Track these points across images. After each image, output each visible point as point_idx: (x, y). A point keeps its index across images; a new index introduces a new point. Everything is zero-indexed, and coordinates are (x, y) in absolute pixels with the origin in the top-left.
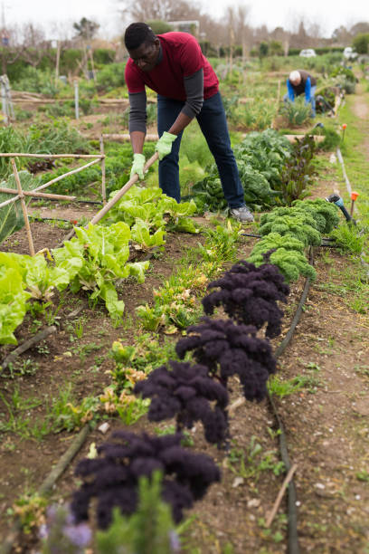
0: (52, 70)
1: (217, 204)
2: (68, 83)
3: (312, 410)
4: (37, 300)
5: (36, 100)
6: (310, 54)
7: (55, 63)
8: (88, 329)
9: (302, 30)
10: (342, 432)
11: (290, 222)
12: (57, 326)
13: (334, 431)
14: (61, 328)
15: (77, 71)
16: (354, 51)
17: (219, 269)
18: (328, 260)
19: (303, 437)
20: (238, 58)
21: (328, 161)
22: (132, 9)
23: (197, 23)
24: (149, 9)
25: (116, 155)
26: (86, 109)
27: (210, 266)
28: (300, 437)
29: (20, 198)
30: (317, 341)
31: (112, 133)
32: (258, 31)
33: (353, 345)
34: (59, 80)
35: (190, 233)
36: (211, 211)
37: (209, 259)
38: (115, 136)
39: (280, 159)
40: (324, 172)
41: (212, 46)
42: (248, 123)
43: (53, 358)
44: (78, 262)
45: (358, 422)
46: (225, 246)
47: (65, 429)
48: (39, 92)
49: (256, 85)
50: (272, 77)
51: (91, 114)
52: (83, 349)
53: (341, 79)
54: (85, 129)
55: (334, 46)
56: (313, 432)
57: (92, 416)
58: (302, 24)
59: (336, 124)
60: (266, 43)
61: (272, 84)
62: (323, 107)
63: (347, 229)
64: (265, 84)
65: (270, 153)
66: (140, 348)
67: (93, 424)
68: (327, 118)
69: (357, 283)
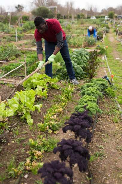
0: (8, 23)
1: (65, 77)
2: (13, 28)
3: (102, 167)
4: (2, 122)
5: (3, 34)
6: (93, 18)
7: (9, 21)
8: (20, 131)
9: (91, 10)
10: (113, 176)
11: (92, 90)
12: (9, 130)
13: (110, 176)
14: (10, 131)
15: (16, 24)
16: (108, 17)
17: (66, 105)
18: (104, 100)
19: (99, 179)
20: (70, 19)
21: (102, 59)
22: (35, 2)
23: (56, 7)
24: (40, 2)
25: (30, 57)
26: (19, 38)
27: (63, 104)
28: (98, 179)
30: (102, 135)
31: (28, 48)
33: (115, 137)
34: (10, 27)
35: (56, 89)
36: (63, 80)
37: (63, 101)
38: (29, 49)
39: (86, 59)
40: (100, 63)
41: (61, 15)
42: (74, 45)
43: (8, 144)
44: (17, 106)
45: (118, 172)
46: (68, 95)
47: (12, 177)
48: (4, 31)
49: (77, 29)
50: (82, 26)
51: (21, 40)
52: (19, 140)
53: (105, 28)
54: (19, 46)
55: (102, 15)
56: (103, 177)
57: (22, 172)
58: (91, 8)
59: (104, 45)
60: (79, 14)
61: (82, 29)
62: (99, 38)
63: (110, 88)
64: (79, 29)
65: (83, 58)
66: (39, 141)
67: (22, 176)
68: (100, 42)
69: (115, 110)
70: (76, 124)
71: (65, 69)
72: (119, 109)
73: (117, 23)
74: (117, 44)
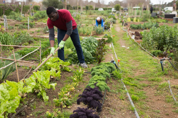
0: (20, 12)
1: (76, 62)
2: (25, 16)
4: (21, 97)
5: (14, 22)
6: (101, 10)
8: (37, 106)
9: (99, 2)
11: (101, 71)
14: (28, 106)
15: (27, 12)
16: (115, 9)
17: (78, 85)
18: (111, 81)
20: (79, 10)
21: (109, 46)
25: (43, 43)
26: (31, 26)
27: (75, 84)
29: (15, 62)
30: (110, 110)
31: (41, 35)
32: (85, 1)
33: (121, 111)
34: (22, 15)
35: (68, 71)
36: (74, 64)
37: (75, 81)
38: (41, 36)
39: (95, 46)
40: (108, 50)
41: (71, 6)
42: (84, 33)
43: (27, 116)
44: (34, 84)
46: (79, 77)
48: (15, 19)
49: (85, 19)
50: (90, 17)
51: (33, 28)
52: (36, 113)
53: (112, 19)
54: (31, 33)
55: (109, 7)
59: (111, 34)
60: (88, 6)
61: (90, 19)
62: (107, 28)
63: (117, 71)
64: (88, 19)
65: (92, 45)
66: (55, 113)
68: (108, 32)
69: (121, 90)
70: (88, 96)
71: (76, 54)
72: (125, 88)
73: (123, 15)
74: (123, 33)
